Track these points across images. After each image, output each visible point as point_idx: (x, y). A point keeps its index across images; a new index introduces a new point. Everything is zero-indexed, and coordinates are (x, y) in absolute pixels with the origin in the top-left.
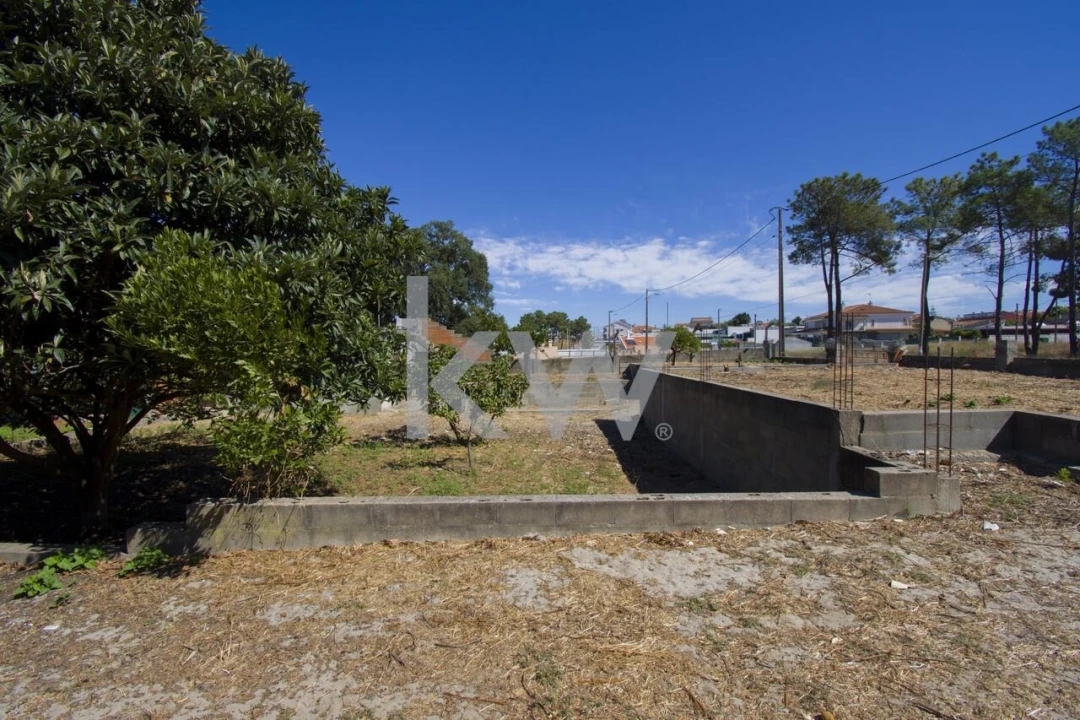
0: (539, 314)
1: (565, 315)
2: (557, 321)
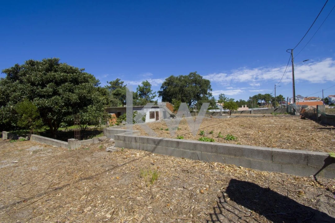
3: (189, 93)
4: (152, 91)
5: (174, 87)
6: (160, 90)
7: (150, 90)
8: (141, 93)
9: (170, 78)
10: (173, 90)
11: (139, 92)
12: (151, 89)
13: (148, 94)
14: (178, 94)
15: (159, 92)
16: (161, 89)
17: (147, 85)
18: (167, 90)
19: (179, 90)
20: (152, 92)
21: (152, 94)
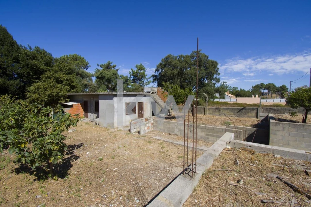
0: (262, 85)
1: (273, 85)
2: (270, 87)
3: (191, 77)
4: (147, 75)
5: (171, 68)
6: (154, 74)
7: (144, 73)
8: (135, 77)
9: (167, 58)
10: (170, 73)
11: (132, 76)
12: (146, 73)
13: (143, 79)
14: (176, 79)
15: (153, 76)
16: (155, 72)
17: (141, 68)
18: (163, 73)
19: (178, 73)
20: (147, 77)
21: (146, 79)
